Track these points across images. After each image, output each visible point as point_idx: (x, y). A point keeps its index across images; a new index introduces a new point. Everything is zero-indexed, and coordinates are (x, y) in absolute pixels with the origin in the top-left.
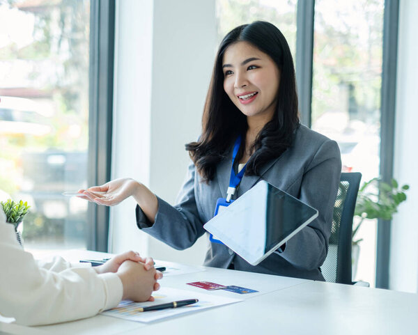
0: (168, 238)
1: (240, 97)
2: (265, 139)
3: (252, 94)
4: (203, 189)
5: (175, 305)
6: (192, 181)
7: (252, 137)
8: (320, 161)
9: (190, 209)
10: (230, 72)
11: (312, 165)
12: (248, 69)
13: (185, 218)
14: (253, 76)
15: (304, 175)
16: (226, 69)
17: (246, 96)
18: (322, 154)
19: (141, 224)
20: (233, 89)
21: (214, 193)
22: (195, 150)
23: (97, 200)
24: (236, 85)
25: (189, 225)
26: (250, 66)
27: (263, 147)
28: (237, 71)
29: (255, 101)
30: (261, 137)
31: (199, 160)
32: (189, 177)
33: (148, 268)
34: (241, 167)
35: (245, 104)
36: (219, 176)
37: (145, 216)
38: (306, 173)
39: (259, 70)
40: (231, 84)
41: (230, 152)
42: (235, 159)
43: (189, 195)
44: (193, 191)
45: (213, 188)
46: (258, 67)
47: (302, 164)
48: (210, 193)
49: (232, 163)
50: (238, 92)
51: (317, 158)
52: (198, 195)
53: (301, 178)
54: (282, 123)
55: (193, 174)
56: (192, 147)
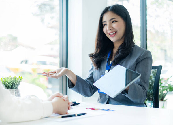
0: (82, 92)
1: (110, 34)
2: (120, 50)
3: (114, 33)
4: (96, 72)
5: (76, 115)
6: (92, 69)
7: (115, 51)
8: (143, 58)
9: (91, 80)
10: (105, 24)
11: (140, 60)
12: (112, 22)
13: (89, 84)
14: (114, 25)
15: (136, 65)
16: (104, 23)
17: (112, 33)
18: (144, 56)
19: (70, 86)
20: (107, 31)
21: (100, 73)
22: (92, 57)
23: (50, 76)
24: (108, 29)
25: (90, 86)
26: (113, 21)
27: (119, 54)
28: (108, 23)
29: (116, 35)
30: (119, 50)
31: (94, 60)
32: (91, 68)
33: (65, 100)
34: (111, 62)
35: (112, 37)
36: (102, 66)
37: (72, 83)
38: (137, 64)
39: (117, 23)
40: (106, 29)
41: (107, 56)
42: (108, 59)
43: (90, 75)
44: (92, 73)
45: (100, 71)
46: (116, 21)
47: (135, 59)
48: (98, 73)
49: (107, 61)
50: (109, 32)
51: (142, 57)
52: (94, 74)
53: (135, 65)
54: (127, 44)
55: (92, 66)
56: (91, 56)
